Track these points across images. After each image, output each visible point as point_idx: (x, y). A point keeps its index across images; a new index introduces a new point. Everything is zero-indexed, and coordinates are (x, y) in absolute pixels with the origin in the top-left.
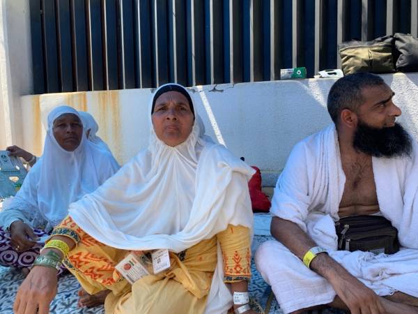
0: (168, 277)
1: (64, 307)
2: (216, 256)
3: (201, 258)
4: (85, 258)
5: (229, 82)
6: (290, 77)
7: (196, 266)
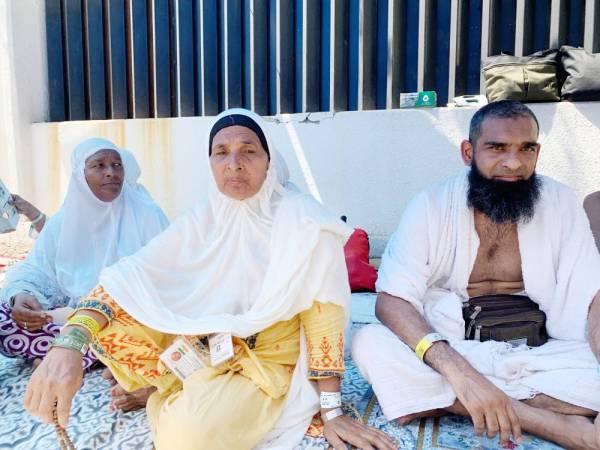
0: (233, 369)
1: (91, 410)
2: (298, 344)
3: (278, 346)
4: (121, 341)
5: (328, 110)
6: (413, 105)
7: (271, 357)
